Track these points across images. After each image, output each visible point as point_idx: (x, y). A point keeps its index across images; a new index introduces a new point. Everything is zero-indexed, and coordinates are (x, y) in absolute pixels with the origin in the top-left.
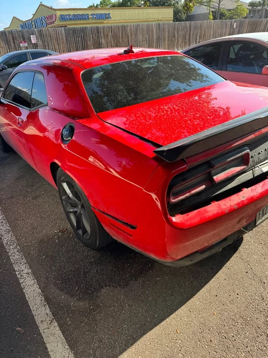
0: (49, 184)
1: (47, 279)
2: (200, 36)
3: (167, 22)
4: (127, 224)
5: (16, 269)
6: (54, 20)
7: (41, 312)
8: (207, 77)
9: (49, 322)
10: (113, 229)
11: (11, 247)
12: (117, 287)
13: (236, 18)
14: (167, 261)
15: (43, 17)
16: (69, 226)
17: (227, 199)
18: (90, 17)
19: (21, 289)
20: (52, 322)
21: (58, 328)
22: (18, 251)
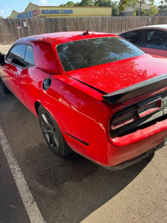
0: (33, 115)
1: (30, 175)
2: (128, 26)
3: (108, 16)
4: (83, 142)
5: (11, 167)
6: (38, 13)
7: (26, 196)
8: (133, 51)
9: (31, 202)
10: (73, 145)
11: (8, 153)
12: (74, 181)
13: (150, 15)
14: (108, 166)
15: (31, 11)
16: (45, 141)
17: (147, 128)
18: (60, 12)
19: (14, 181)
20: (33, 202)
21: (37, 207)
22: (12, 156)
